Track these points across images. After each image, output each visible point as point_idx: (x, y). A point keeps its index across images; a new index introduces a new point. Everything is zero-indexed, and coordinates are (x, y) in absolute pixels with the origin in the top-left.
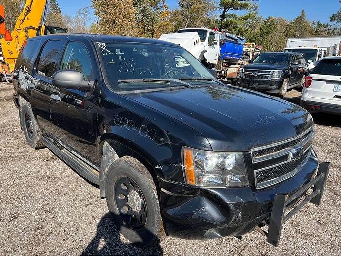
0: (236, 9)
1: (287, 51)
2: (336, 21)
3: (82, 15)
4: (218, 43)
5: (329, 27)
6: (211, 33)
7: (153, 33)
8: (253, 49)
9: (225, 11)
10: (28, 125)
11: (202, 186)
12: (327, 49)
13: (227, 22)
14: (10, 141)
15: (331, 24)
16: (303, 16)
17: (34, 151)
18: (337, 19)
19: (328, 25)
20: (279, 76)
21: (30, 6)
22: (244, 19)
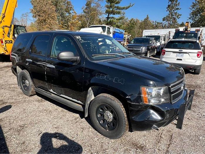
0: (114, 14)
1: (145, 37)
2: (165, 21)
3: (25, 17)
4: (112, 33)
5: (162, 24)
6: (108, 28)
7: (68, 28)
8: (127, 35)
9: (108, 15)
10: (24, 83)
11: (151, 104)
12: (164, 35)
13: (110, 21)
14: (11, 93)
15: (163, 22)
16: (148, 18)
17: (29, 97)
18: (166, 20)
19: (162, 23)
20: (145, 50)
21: (5, 13)
22: (119, 20)
